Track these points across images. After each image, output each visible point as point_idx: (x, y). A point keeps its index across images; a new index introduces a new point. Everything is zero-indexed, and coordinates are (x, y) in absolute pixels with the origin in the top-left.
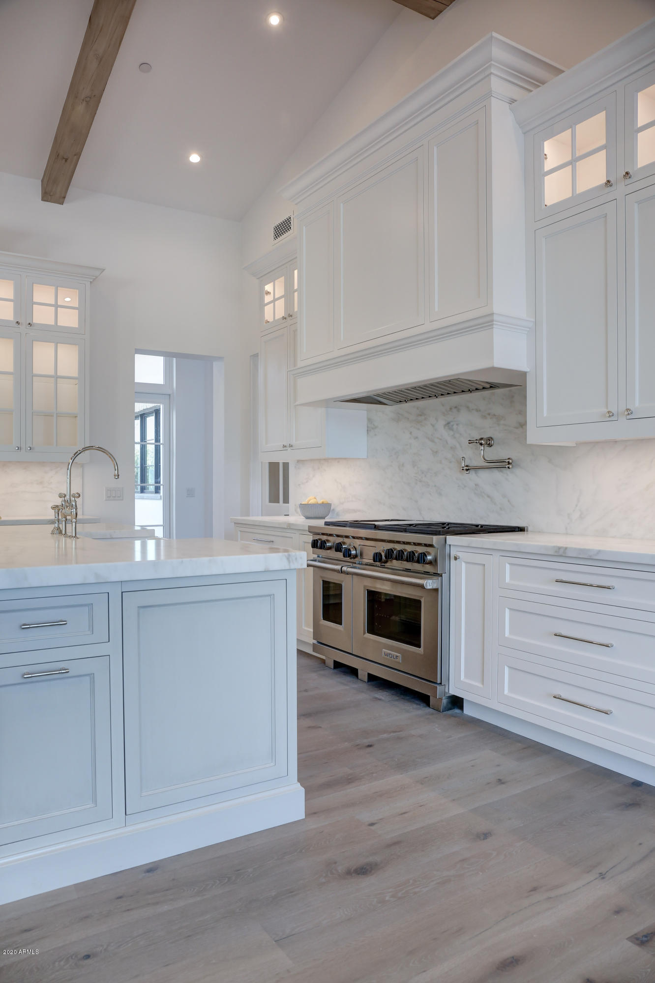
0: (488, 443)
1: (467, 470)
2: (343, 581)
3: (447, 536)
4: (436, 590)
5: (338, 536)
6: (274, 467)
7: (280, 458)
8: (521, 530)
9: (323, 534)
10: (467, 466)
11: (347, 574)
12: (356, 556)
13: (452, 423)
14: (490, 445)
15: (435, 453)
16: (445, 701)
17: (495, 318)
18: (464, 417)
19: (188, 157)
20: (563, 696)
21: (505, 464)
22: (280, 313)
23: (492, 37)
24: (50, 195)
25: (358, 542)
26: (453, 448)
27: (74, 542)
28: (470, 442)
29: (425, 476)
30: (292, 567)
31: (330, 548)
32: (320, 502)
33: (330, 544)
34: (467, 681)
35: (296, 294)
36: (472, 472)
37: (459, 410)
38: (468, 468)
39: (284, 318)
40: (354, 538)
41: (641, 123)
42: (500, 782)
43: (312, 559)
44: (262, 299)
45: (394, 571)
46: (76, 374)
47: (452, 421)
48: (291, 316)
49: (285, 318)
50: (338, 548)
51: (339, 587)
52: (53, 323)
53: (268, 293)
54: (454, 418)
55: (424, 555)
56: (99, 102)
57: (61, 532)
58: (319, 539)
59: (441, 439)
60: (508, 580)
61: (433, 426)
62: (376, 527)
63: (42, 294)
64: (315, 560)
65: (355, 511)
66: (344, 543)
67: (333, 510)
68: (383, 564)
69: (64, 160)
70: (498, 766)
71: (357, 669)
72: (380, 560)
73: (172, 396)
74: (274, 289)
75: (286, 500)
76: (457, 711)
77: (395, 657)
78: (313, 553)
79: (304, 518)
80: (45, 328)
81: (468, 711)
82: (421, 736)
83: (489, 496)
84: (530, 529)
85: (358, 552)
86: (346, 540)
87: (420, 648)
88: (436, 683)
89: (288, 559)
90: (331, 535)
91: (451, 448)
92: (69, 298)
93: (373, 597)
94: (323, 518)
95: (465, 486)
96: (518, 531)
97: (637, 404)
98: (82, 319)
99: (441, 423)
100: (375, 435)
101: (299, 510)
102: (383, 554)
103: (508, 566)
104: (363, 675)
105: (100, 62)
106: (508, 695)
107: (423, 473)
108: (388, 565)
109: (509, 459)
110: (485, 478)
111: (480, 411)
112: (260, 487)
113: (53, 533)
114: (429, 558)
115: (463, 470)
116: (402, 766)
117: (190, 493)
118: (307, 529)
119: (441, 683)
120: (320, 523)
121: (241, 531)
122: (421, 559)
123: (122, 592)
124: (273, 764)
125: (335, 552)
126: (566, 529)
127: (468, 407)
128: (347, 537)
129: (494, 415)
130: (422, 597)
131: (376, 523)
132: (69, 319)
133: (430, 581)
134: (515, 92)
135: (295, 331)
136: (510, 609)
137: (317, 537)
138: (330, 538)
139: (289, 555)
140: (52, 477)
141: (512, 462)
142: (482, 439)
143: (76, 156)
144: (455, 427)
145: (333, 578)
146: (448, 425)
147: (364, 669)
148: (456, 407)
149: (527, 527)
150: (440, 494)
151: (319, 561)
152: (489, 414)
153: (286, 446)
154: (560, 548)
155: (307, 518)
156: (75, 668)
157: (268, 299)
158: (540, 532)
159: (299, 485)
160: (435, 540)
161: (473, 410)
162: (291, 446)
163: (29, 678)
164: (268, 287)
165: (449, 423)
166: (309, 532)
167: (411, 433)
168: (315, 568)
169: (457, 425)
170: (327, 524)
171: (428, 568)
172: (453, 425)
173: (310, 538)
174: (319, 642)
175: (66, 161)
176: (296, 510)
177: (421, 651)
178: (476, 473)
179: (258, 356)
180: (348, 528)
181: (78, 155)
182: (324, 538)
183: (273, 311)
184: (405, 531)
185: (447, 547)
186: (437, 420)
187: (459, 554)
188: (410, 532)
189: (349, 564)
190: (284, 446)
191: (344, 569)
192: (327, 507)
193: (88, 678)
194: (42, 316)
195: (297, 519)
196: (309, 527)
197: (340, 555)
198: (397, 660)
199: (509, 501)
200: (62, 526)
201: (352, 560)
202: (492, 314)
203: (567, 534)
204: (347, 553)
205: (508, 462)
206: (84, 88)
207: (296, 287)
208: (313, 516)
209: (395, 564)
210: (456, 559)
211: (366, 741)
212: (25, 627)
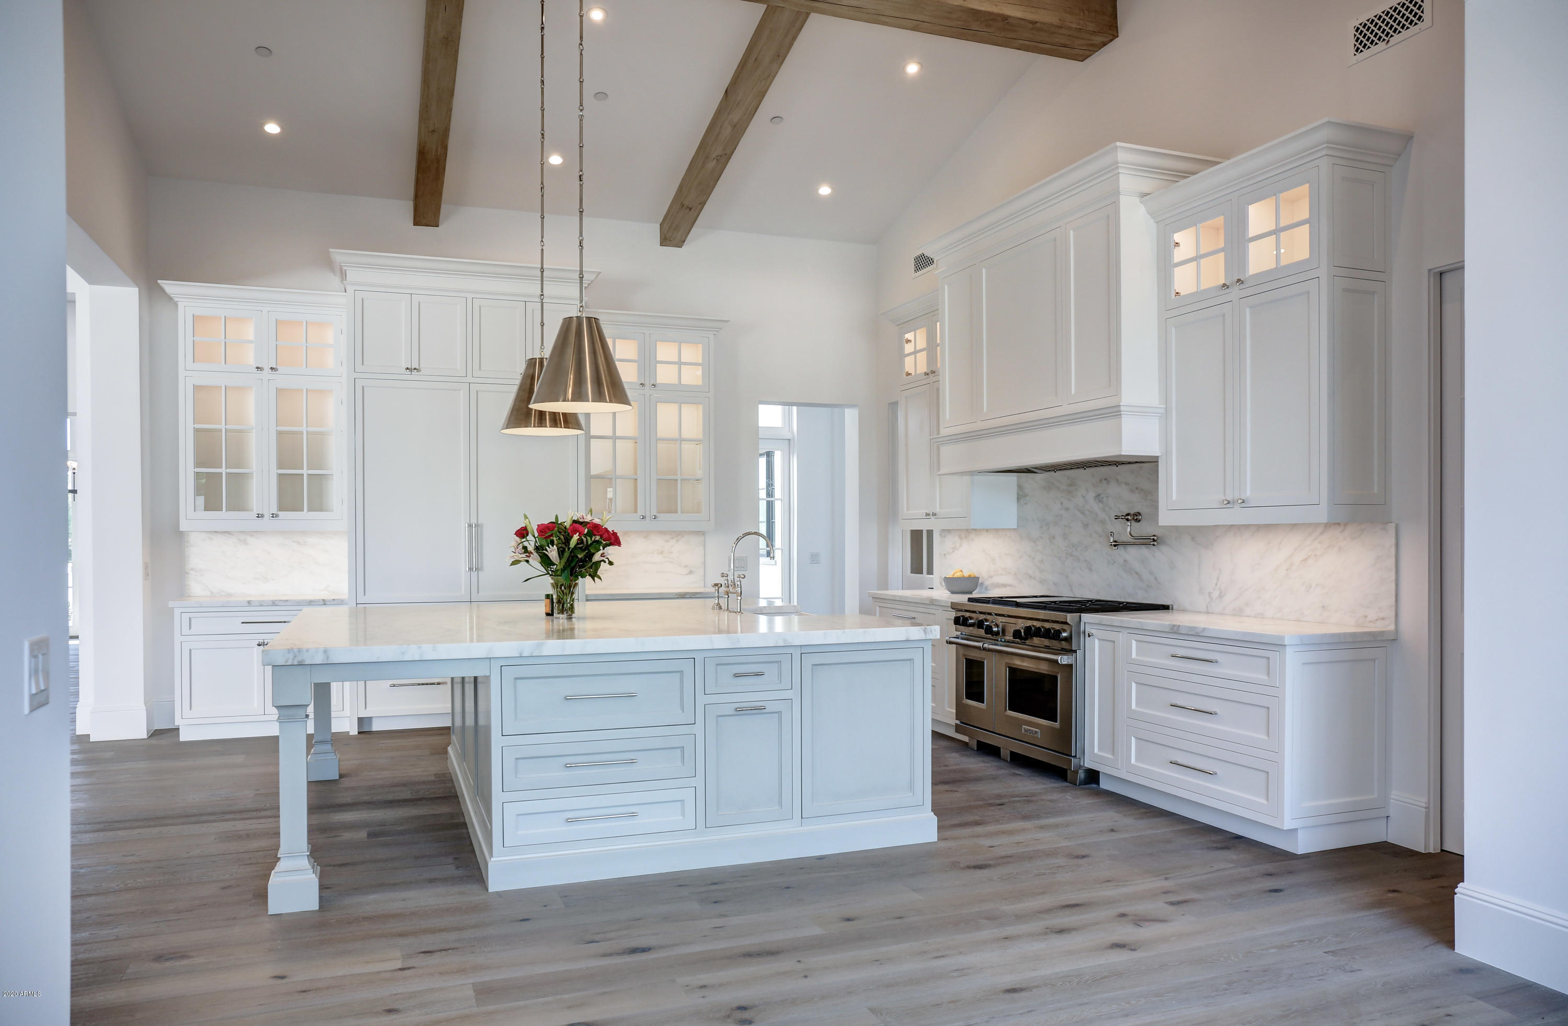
0: (1136, 518)
1: (1115, 546)
2: (984, 659)
3: (1082, 614)
4: (1071, 666)
5: (981, 613)
6: (916, 536)
7: (923, 526)
8: (1165, 608)
9: (966, 611)
10: (1115, 541)
11: (989, 651)
12: (997, 633)
13: (1102, 496)
14: (1138, 521)
15: (1086, 526)
16: (1081, 775)
17: (1122, 408)
18: (1113, 489)
19: (817, 190)
20: (1180, 762)
21: (1152, 541)
22: (922, 367)
23: (1116, 146)
24: (670, 241)
25: (1001, 619)
26: (1103, 522)
27: (739, 616)
28: (1117, 518)
29: (1076, 550)
30: (928, 638)
31: (972, 625)
32: (966, 574)
33: (972, 621)
34: (1101, 754)
35: (938, 348)
36: (1121, 548)
37: (1108, 483)
38: (1116, 543)
39: (926, 374)
40: (996, 615)
41: (1252, 233)
42: (1112, 830)
43: (955, 636)
44: (902, 349)
45: (1035, 648)
46: (700, 437)
47: (1101, 494)
48: (934, 372)
49: (928, 374)
50: (980, 624)
51: (980, 664)
52: (677, 382)
53: (908, 341)
54: (1104, 490)
55: (1058, 632)
56: (730, 158)
57: (720, 608)
58: (962, 616)
59: (1091, 512)
60: (1134, 656)
61: (1084, 497)
62: (1018, 605)
63: (665, 351)
64: (958, 638)
65: (1005, 586)
66: (987, 620)
67: (982, 583)
68: (1023, 641)
69: (688, 210)
70: (1116, 821)
71: (999, 748)
72: (1020, 637)
73: (792, 441)
74: (917, 339)
75: (930, 572)
76: (1094, 786)
77: (1034, 732)
78: (956, 631)
79: (949, 592)
80: (669, 388)
81: (1104, 784)
82: (1051, 801)
83: (1137, 573)
84: (1175, 607)
85: (1000, 629)
86: (988, 617)
87: (1056, 722)
88: (1071, 756)
89: (925, 631)
90: (974, 612)
91: (1102, 521)
92: (692, 353)
93: (1014, 672)
94: (971, 593)
95: (1114, 562)
96: (1163, 609)
97: (1248, 494)
98: (706, 375)
99: (1091, 496)
100: (1026, 503)
101: (943, 583)
102: (1022, 631)
103: (1134, 643)
104: (1005, 753)
105: (734, 128)
106: (1135, 764)
107: (1073, 547)
108: (1028, 642)
109: (1154, 536)
110: (1133, 554)
111: (1128, 484)
112: (900, 555)
113: (713, 608)
114: (1064, 634)
115: (1111, 545)
116: (1026, 818)
117: (815, 558)
118: (950, 605)
119: (1076, 756)
120: (963, 599)
121: (880, 607)
122: (1055, 636)
123: (801, 654)
124: (912, 794)
125: (978, 630)
126: (1207, 607)
127: (1117, 480)
128: (990, 614)
129: (1143, 490)
130: (1058, 673)
131: (1018, 600)
132: (692, 376)
133: (1065, 657)
134: (1146, 185)
135: (938, 390)
136: (1136, 683)
137: (960, 614)
138: (973, 615)
139: (926, 628)
140: (673, 546)
141: (1158, 539)
142: (1128, 515)
143: (700, 205)
144: (1105, 499)
145: (974, 655)
146: (1098, 497)
147: (1007, 747)
148: (1106, 479)
149: (1172, 605)
150: (1091, 570)
151: (962, 639)
152: (1137, 488)
153: (929, 515)
154: (1174, 626)
155: (953, 592)
156: (770, 707)
157: (909, 348)
158: (1184, 611)
159: (945, 555)
160: (1070, 618)
161: (1121, 483)
162: (934, 514)
163: (740, 711)
164: (909, 336)
165: (1099, 495)
166: (952, 608)
167: (1062, 504)
168: (958, 646)
169: (1107, 497)
170: (970, 600)
171: (1064, 644)
172: (1103, 498)
173: (953, 614)
174: (961, 722)
175: (690, 210)
176: (941, 583)
177: (1057, 725)
178: (1124, 549)
179: (898, 404)
180: (990, 605)
181: (703, 204)
182: (967, 614)
183: (915, 364)
184: (1045, 608)
185: (1082, 624)
186: (1087, 491)
187: (1093, 631)
188: (1049, 610)
189: (992, 641)
190: (927, 515)
191: (986, 645)
192: (974, 581)
193: (776, 715)
194: (665, 375)
195: (942, 594)
196: (952, 603)
197: (982, 632)
198: (1036, 735)
199: (1155, 578)
200: (723, 602)
201: (994, 637)
202: (1119, 406)
203: (1208, 613)
204: (989, 630)
205: (1153, 539)
206: (716, 149)
207: (938, 342)
208: (958, 591)
209: (1036, 641)
210: (1089, 636)
211: (998, 802)
212: (736, 676)
